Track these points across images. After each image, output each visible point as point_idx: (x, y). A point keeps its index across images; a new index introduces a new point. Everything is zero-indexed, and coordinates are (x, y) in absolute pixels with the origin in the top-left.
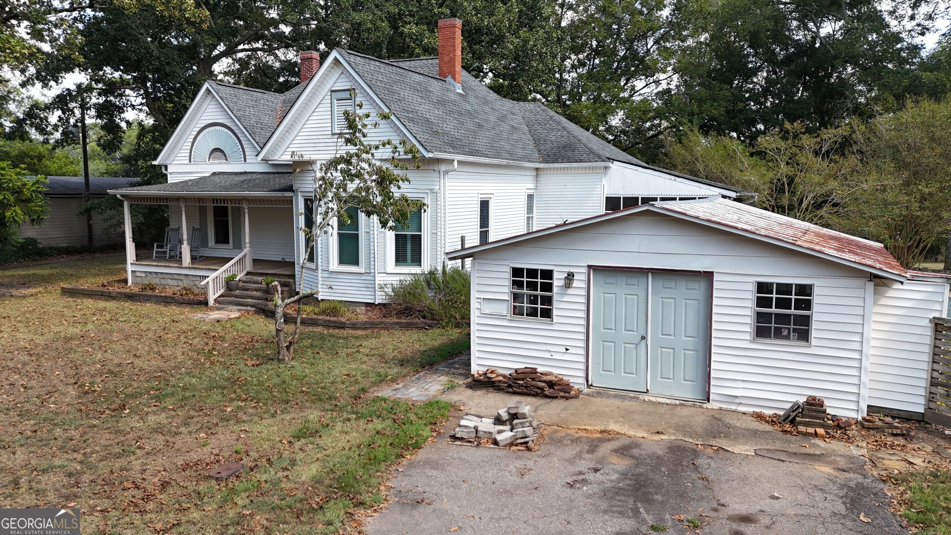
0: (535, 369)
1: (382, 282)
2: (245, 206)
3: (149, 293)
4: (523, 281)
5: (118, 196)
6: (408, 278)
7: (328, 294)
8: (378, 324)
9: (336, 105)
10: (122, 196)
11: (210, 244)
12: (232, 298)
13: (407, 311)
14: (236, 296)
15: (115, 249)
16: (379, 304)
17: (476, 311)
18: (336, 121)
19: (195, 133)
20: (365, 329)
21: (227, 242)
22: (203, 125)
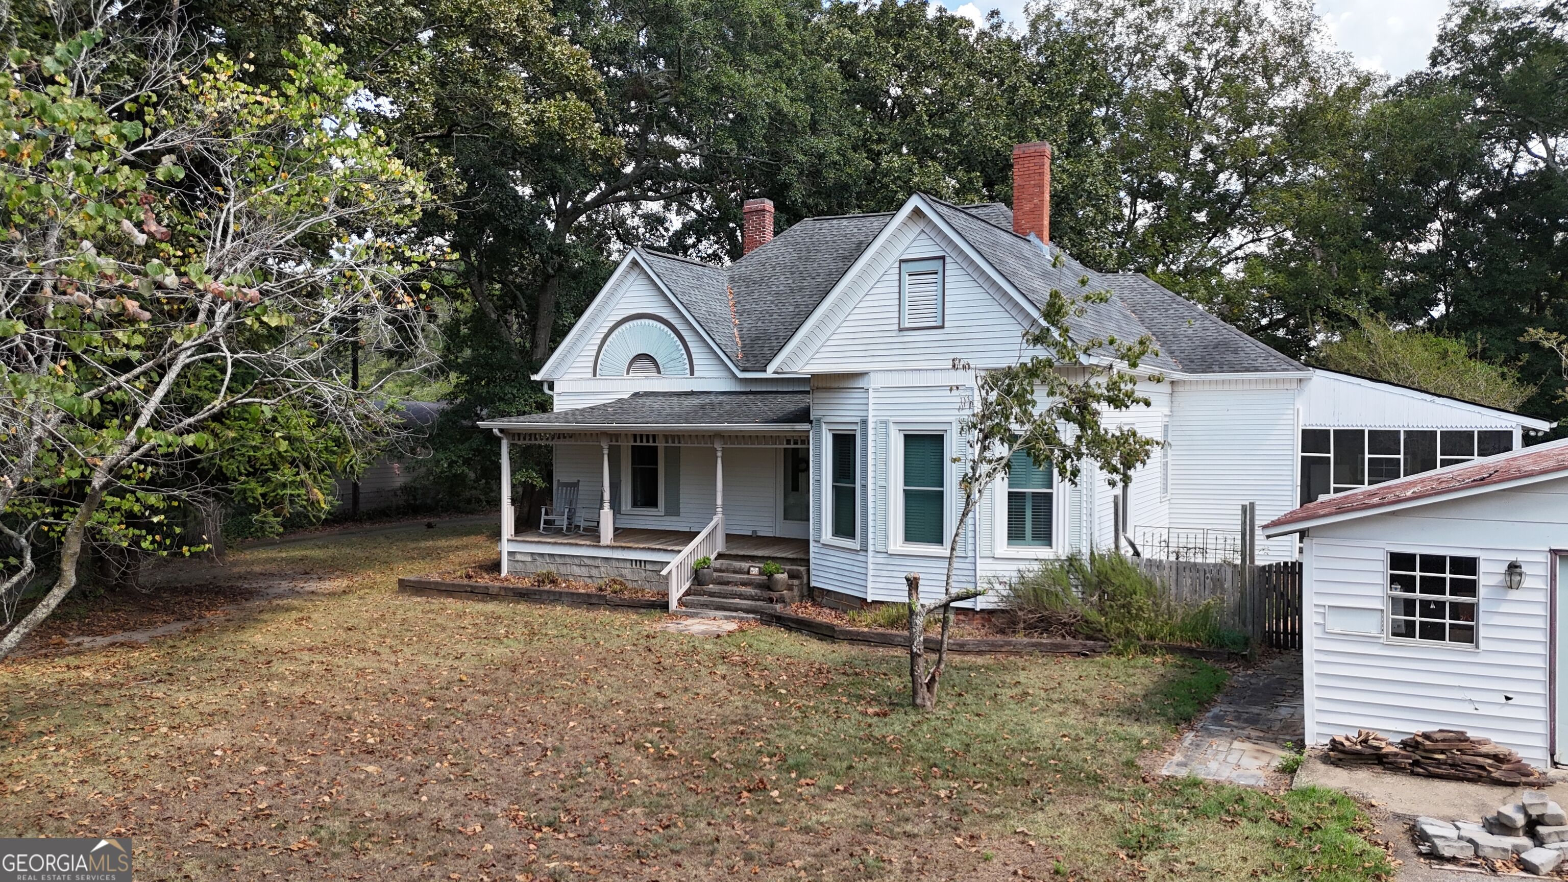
0: (1463, 733)
1: (989, 574)
2: (718, 446)
3: (548, 587)
4: (1414, 577)
5: (496, 431)
6: (1036, 566)
7: (886, 592)
8: (1002, 646)
9: (907, 282)
10: (501, 431)
11: (623, 508)
12: (705, 598)
13: (1045, 624)
14: (712, 594)
16: (982, 611)
17: (1315, 628)
18: (907, 308)
19: (606, 330)
20: (980, 653)
21: (653, 503)
22: (619, 318)
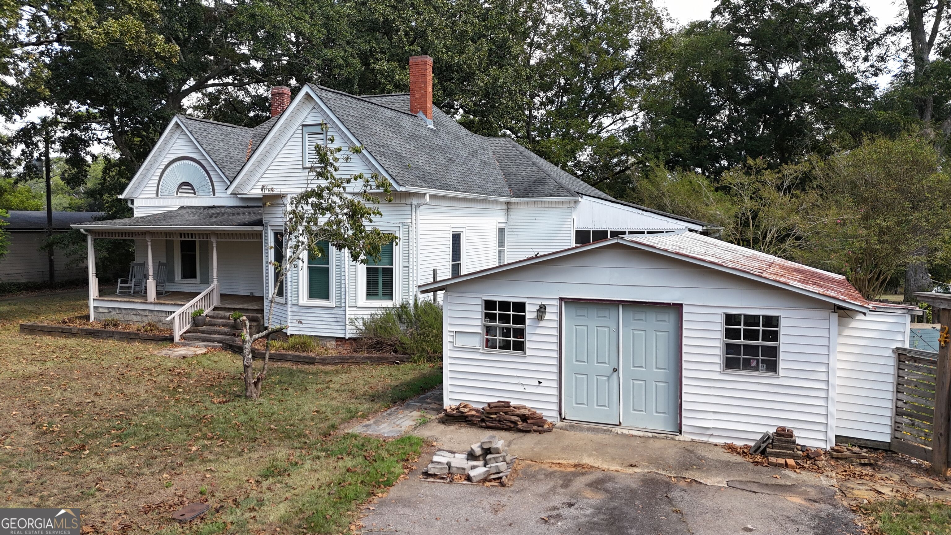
0: (508, 403)
1: (353, 316)
2: (213, 240)
3: (112, 329)
4: (496, 314)
5: (82, 230)
6: (380, 312)
7: (298, 329)
8: (348, 359)
9: (307, 139)
10: (86, 230)
11: (176, 279)
12: (199, 334)
13: (378, 345)
14: (203, 332)
15: (77, 285)
16: (350, 339)
17: (449, 344)
18: (307, 155)
19: (163, 167)
20: (335, 364)
21: (194, 277)
22: (171, 159)
